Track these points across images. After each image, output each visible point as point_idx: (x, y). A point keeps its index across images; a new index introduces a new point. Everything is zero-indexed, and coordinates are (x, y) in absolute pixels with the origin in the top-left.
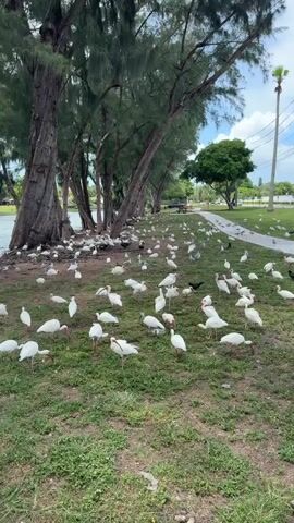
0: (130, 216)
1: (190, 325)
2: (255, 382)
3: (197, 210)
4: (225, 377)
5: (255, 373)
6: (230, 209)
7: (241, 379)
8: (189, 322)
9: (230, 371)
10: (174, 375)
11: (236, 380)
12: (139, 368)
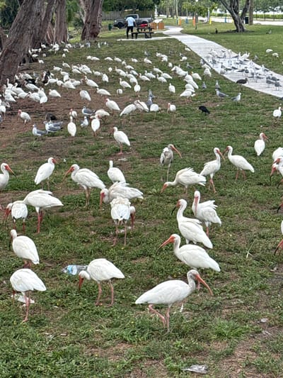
0: (36, 44)
1: (138, 256)
2: (255, 359)
3: (173, 31)
4: (198, 352)
5: (256, 343)
6: (239, 29)
7: (229, 354)
8: (137, 250)
9: (208, 341)
10: (98, 353)
11: (218, 358)
12: (32, 341)
